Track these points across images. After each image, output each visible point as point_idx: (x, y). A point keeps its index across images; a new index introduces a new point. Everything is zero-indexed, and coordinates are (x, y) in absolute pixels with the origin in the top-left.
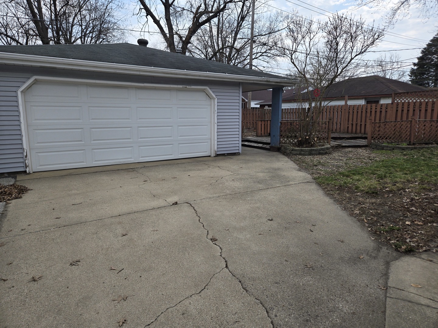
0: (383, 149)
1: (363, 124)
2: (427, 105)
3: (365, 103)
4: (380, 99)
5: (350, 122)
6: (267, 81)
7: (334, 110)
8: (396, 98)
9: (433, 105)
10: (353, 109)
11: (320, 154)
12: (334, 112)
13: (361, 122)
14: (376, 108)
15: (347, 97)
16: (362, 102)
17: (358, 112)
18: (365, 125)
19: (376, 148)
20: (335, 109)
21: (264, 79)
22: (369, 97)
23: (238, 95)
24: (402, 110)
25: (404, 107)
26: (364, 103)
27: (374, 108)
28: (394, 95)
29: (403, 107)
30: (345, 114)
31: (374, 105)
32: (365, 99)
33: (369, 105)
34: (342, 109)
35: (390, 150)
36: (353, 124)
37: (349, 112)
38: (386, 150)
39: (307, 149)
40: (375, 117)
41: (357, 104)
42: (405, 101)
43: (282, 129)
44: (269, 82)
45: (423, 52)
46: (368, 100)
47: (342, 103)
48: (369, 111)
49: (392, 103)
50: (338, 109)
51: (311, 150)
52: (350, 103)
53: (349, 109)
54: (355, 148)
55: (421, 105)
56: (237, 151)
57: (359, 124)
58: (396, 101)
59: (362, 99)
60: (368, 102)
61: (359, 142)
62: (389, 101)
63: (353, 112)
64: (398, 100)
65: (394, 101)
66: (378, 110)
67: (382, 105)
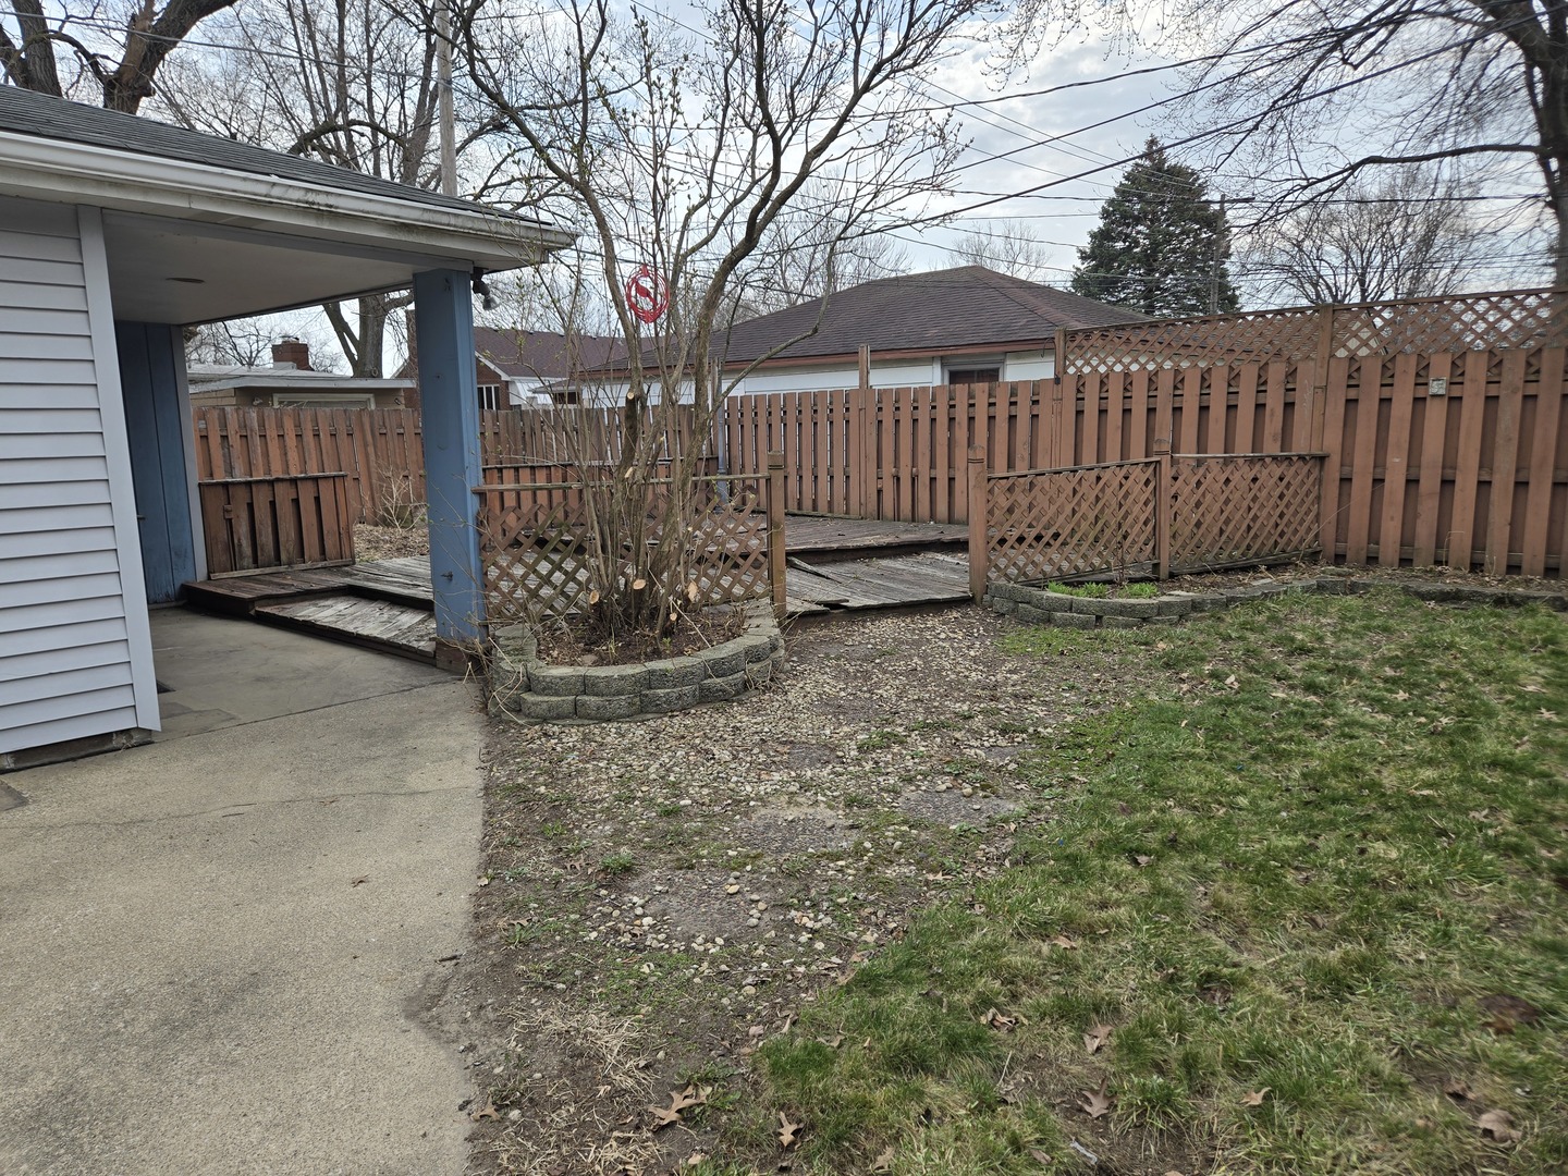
0: (1049, 621)
1: (942, 474)
2: (1209, 386)
3: (943, 379)
4: (1003, 362)
5: (888, 469)
6: (310, 210)
7: (815, 411)
8: (1072, 358)
9: (1232, 383)
10: (897, 409)
11: (706, 697)
12: (815, 424)
13: (933, 466)
14: (992, 400)
15: (865, 354)
16: (931, 376)
17: (915, 421)
18: (951, 480)
19: (1013, 611)
20: (819, 408)
21: (276, 192)
22: (960, 352)
23: (71, 299)
24: (1103, 412)
25: (1109, 395)
26: (937, 382)
27: (981, 401)
28: (1062, 343)
29: (1104, 395)
30: (862, 432)
31: (981, 388)
32: (944, 361)
33: (961, 389)
34: (847, 409)
35: (1084, 626)
36: (898, 479)
37: (880, 422)
38: (1064, 624)
39: (622, 678)
40: (990, 440)
41: (913, 386)
42: (1111, 369)
43: (487, 531)
44: (332, 214)
45: (1105, 214)
46: (953, 368)
47: (847, 380)
48: (961, 415)
49: (1057, 380)
50: (831, 411)
51: (651, 680)
52: (883, 379)
53: (880, 409)
54: (913, 614)
55: (1179, 386)
56: (125, 722)
57: (924, 481)
58: (1072, 370)
59: (931, 360)
60: (955, 377)
61: (930, 571)
62: (1040, 370)
63: (897, 421)
64: (1078, 366)
65: (1065, 368)
66: (1002, 413)
67: (1014, 389)
